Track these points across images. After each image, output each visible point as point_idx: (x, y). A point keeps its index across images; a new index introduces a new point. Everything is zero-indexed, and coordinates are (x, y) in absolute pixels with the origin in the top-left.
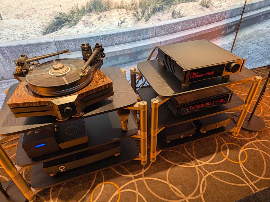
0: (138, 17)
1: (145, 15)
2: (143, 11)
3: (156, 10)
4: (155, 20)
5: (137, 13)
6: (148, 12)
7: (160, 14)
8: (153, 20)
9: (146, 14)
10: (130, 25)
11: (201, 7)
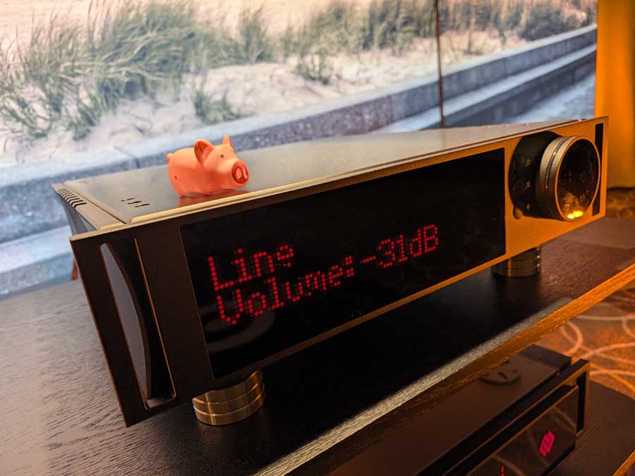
0: (29, 122)
1: (64, 113)
2: (50, 96)
3: (118, 91)
4: (123, 131)
5: (23, 104)
6: (79, 101)
7: (141, 108)
8: (113, 134)
9: (71, 109)
11: (301, 82)
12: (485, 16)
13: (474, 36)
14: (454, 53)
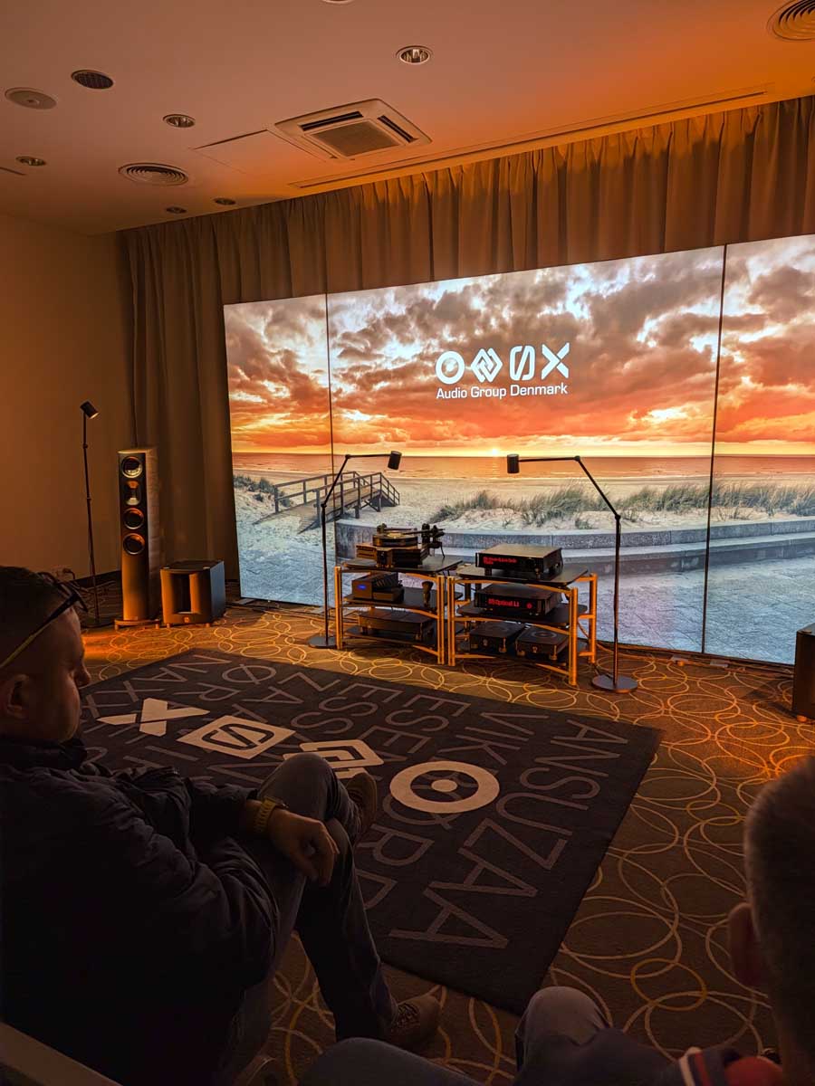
0: (527, 520)
1: (537, 519)
2: (534, 514)
3: (552, 515)
4: (551, 527)
5: (527, 515)
6: (541, 516)
7: (558, 521)
8: (548, 527)
10: (517, 528)
12: (752, 499)
13: (740, 509)
14: (722, 517)
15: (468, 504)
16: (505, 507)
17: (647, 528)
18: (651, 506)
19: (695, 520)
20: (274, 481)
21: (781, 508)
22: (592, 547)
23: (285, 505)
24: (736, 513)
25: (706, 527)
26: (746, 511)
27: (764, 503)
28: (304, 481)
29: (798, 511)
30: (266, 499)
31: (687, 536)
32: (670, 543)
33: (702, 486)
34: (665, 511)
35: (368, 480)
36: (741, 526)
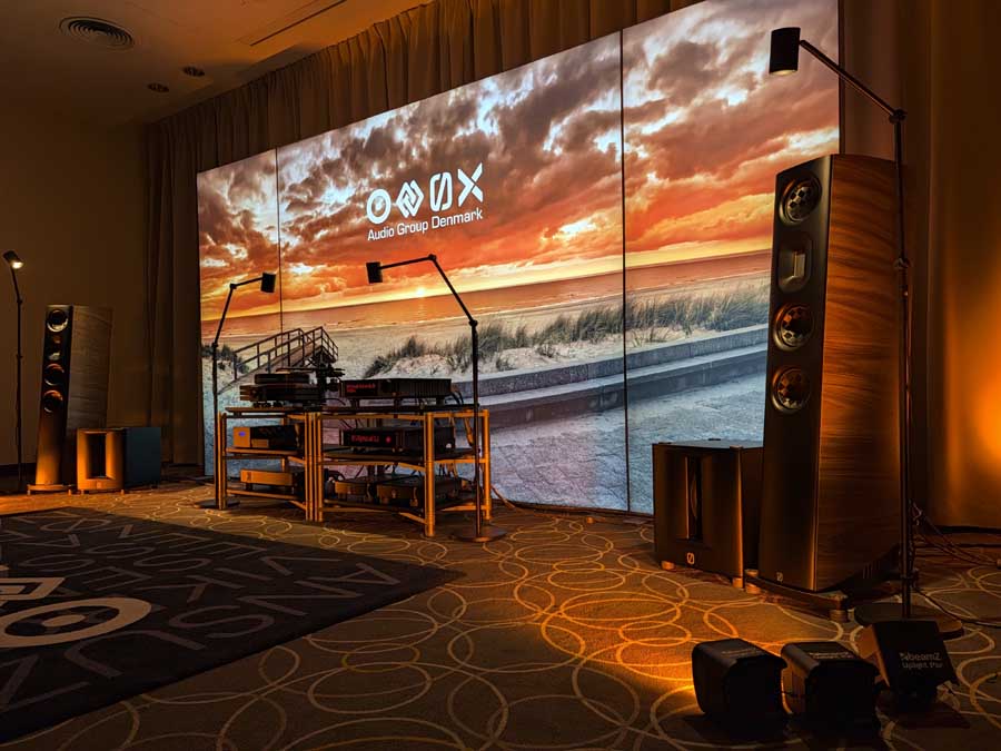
0: (453, 366)
1: (461, 363)
5: (452, 360)
10: (444, 375)
11: (539, 356)
12: (669, 315)
13: (656, 330)
14: (638, 342)
15: (399, 353)
16: (432, 353)
17: (565, 363)
18: (567, 337)
19: (609, 348)
20: (234, 347)
21: (699, 324)
22: (513, 391)
23: (242, 372)
24: (651, 335)
25: (622, 356)
26: (662, 332)
27: (680, 320)
28: (258, 344)
29: (717, 326)
30: (227, 367)
31: (604, 369)
32: (587, 378)
33: (616, 307)
34: (580, 341)
35: (311, 336)
36: (658, 350)
